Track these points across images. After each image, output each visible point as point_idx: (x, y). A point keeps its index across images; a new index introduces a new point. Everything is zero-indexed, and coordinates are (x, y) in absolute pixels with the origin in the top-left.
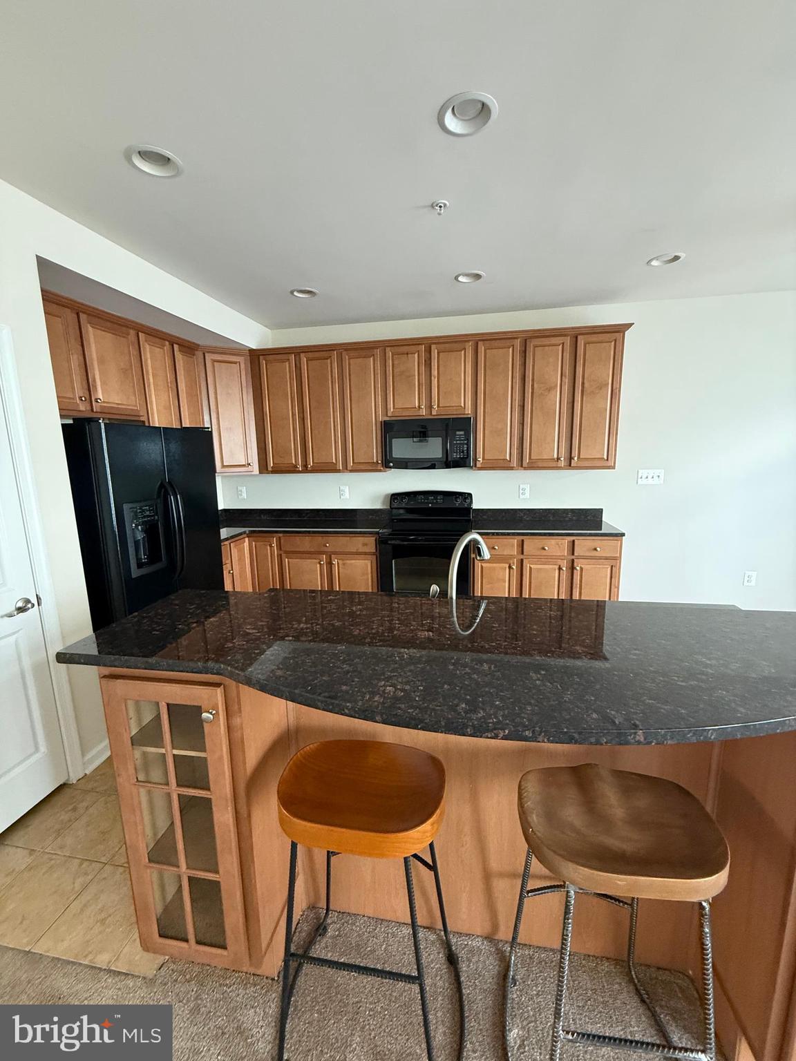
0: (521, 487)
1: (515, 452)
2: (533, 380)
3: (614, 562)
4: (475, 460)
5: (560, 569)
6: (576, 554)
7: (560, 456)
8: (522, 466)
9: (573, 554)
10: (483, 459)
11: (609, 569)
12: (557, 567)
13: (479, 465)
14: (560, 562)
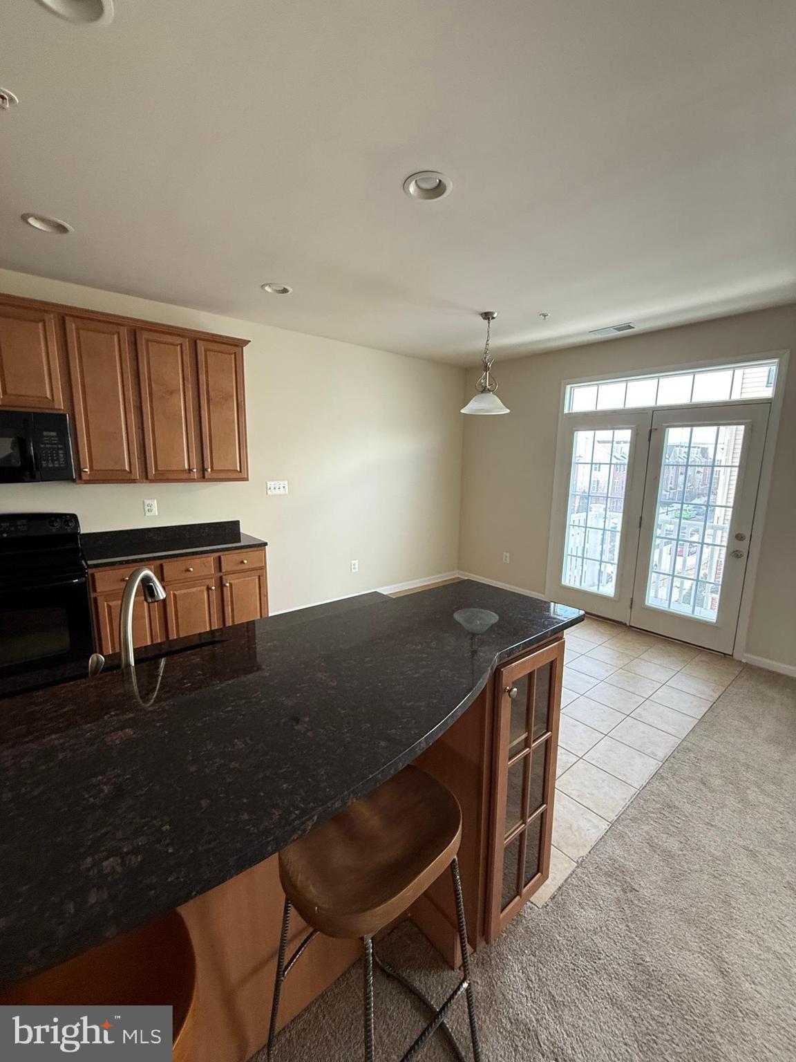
0: (147, 502)
1: (136, 461)
2: (150, 379)
3: (260, 572)
4: (80, 471)
5: (209, 589)
6: (223, 571)
7: (191, 468)
8: (147, 478)
9: (220, 570)
10: (91, 469)
11: (257, 580)
12: (205, 588)
13: (84, 477)
14: (207, 582)
